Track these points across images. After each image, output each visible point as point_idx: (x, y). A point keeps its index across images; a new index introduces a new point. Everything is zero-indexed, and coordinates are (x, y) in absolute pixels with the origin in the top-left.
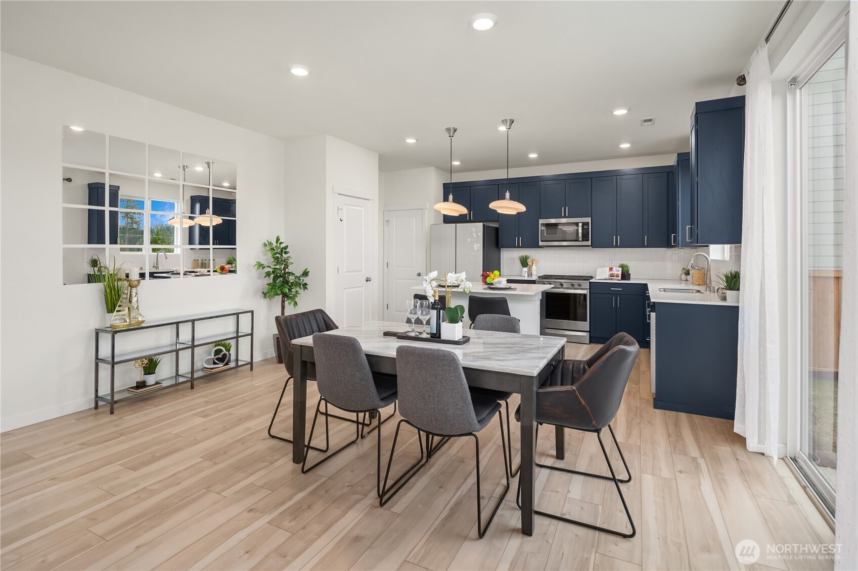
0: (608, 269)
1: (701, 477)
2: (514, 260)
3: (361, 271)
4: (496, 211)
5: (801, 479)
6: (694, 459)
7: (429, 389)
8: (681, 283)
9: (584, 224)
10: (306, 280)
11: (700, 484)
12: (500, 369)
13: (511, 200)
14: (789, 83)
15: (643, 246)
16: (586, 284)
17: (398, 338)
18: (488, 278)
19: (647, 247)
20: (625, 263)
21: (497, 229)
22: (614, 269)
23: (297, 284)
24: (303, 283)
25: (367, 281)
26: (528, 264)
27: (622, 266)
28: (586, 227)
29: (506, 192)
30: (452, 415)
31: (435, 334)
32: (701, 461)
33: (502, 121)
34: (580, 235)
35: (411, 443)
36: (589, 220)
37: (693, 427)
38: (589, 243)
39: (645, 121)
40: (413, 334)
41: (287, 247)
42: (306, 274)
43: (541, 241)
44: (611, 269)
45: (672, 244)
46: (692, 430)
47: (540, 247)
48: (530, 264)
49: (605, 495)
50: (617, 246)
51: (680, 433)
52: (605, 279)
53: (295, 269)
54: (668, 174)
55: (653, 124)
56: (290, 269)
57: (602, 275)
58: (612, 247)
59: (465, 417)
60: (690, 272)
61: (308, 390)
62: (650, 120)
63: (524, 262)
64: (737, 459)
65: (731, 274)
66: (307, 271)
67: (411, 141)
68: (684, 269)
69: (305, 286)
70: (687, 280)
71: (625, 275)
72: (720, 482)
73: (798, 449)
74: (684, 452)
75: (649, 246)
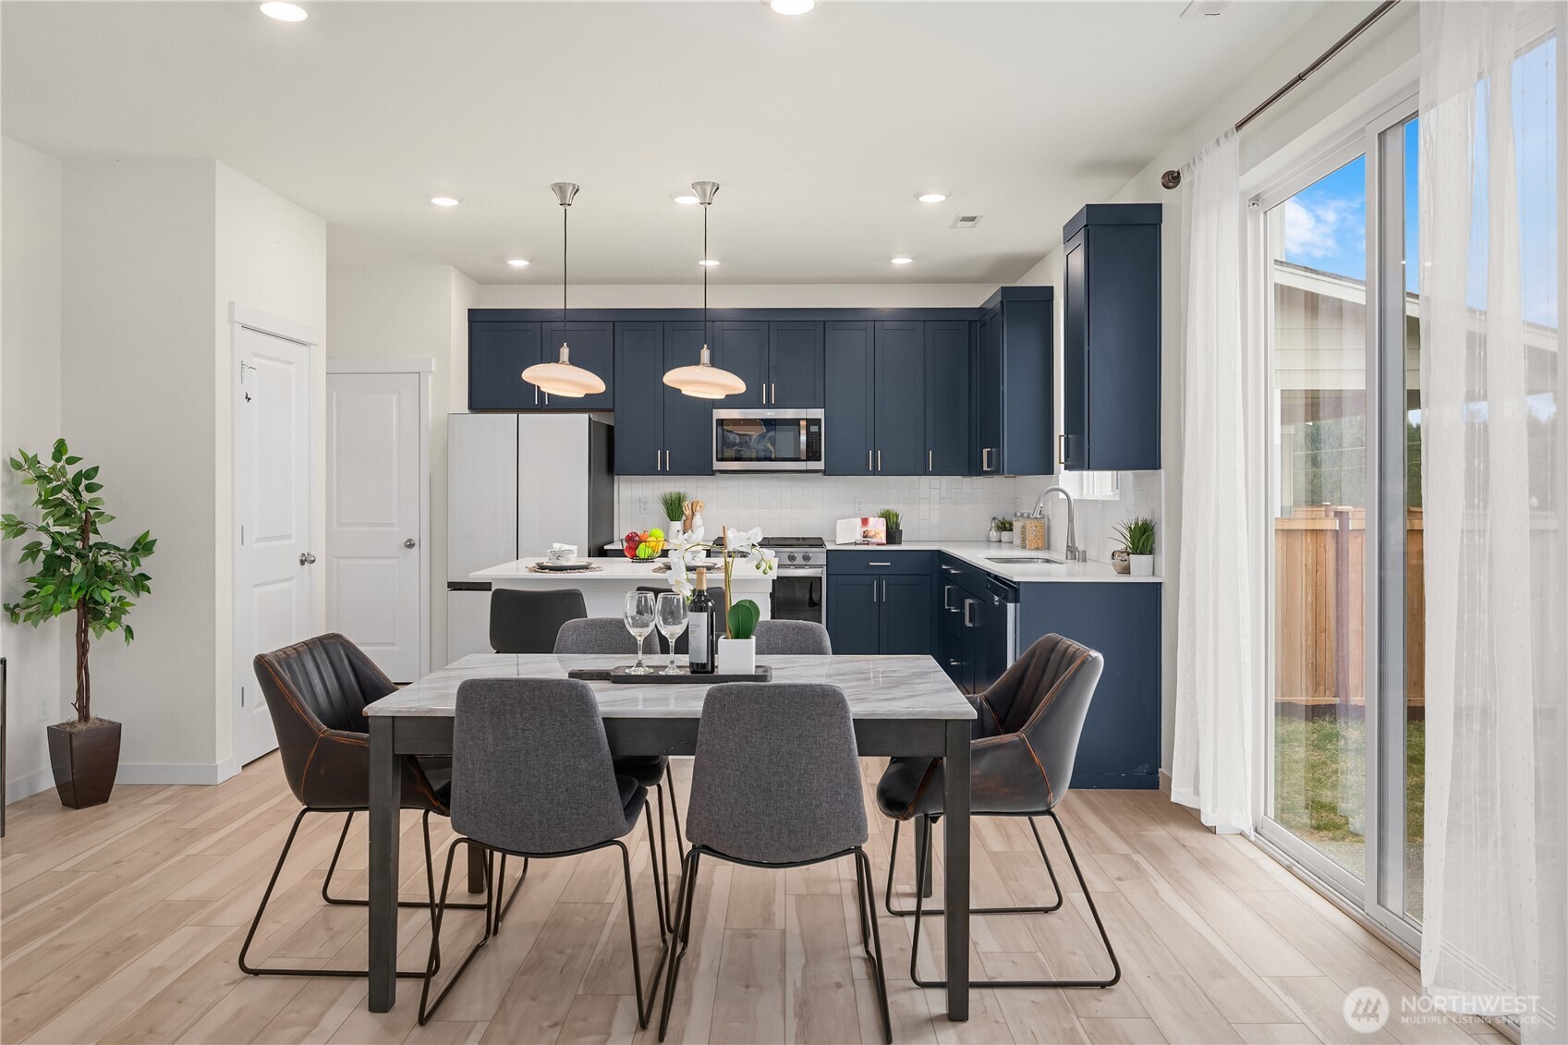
0: (859, 521)
1: (1152, 881)
2: (645, 503)
3: (289, 537)
4: (680, 390)
5: (1280, 857)
6: (1126, 857)
7: (781, 769)
8: (988, 547)
9: (811, 422)
10: (147, 564)
11: (1157, 892)
12: (909, 714)
13: (713, 366)
14: (1250, 200)
15: (925, 472)
16: (819, 557)
17: (614, 682)
18: (642, 546)
19: (933, 474)
20: (892, 507)
21: (610, 429)
22: (871, 520)
23: (117, 578)
24: (135, 574)
25: (302, 562)
26: (682, 513)
27: (887, 516)
28: (814, 429)
29: (703, 348)
30: (825, 816)
31: (704, 666)
32: (1136, 857)
33: (694, 186)
34: (803, 446)
35: (614, 924)
36: (818, 413)
37: (1094, 808)
38: (820, 465)
39: (964, 219)
40: (640, 672)
41: (96, 469)
42: (143, 546)
43: (718, 460)
44: (865, 521)
45: (985, 468)
46: (1096, 814)
47: (713, 473)
48: (688, 512)
49: (1034, 936)
50: (875, 473)
51: (1082, 821)
52: (856, 544)
53: (116, 532)
54: (970, 325)
55: (973, 227)
56: (106, 532)
57: (847, 535)
58: (867, 473)
59: (851, 815)
60: (1015, 524)
61: (404, 827)
62: (973, 219)
63: (674, 509)
64: (1184, 846)
65: (1136, 524)
66: (150, 538)
67: (445, 202)
68: (994, 519)
69: (140, 583)
70: (1000, 541)
71: (893, 534)
72: (1179, 883)
73: (1262, 813)
74: (1108, 850)
75: (938, 471)
